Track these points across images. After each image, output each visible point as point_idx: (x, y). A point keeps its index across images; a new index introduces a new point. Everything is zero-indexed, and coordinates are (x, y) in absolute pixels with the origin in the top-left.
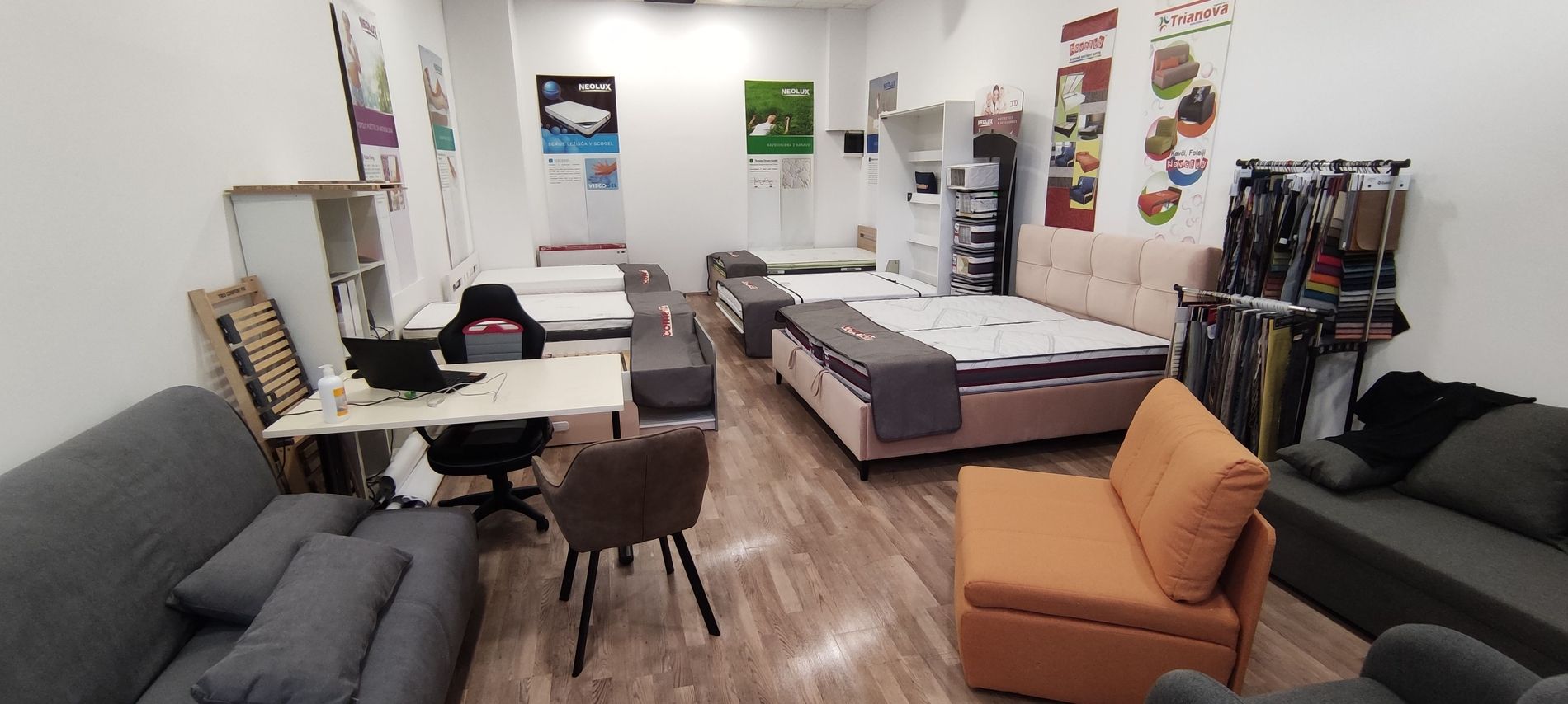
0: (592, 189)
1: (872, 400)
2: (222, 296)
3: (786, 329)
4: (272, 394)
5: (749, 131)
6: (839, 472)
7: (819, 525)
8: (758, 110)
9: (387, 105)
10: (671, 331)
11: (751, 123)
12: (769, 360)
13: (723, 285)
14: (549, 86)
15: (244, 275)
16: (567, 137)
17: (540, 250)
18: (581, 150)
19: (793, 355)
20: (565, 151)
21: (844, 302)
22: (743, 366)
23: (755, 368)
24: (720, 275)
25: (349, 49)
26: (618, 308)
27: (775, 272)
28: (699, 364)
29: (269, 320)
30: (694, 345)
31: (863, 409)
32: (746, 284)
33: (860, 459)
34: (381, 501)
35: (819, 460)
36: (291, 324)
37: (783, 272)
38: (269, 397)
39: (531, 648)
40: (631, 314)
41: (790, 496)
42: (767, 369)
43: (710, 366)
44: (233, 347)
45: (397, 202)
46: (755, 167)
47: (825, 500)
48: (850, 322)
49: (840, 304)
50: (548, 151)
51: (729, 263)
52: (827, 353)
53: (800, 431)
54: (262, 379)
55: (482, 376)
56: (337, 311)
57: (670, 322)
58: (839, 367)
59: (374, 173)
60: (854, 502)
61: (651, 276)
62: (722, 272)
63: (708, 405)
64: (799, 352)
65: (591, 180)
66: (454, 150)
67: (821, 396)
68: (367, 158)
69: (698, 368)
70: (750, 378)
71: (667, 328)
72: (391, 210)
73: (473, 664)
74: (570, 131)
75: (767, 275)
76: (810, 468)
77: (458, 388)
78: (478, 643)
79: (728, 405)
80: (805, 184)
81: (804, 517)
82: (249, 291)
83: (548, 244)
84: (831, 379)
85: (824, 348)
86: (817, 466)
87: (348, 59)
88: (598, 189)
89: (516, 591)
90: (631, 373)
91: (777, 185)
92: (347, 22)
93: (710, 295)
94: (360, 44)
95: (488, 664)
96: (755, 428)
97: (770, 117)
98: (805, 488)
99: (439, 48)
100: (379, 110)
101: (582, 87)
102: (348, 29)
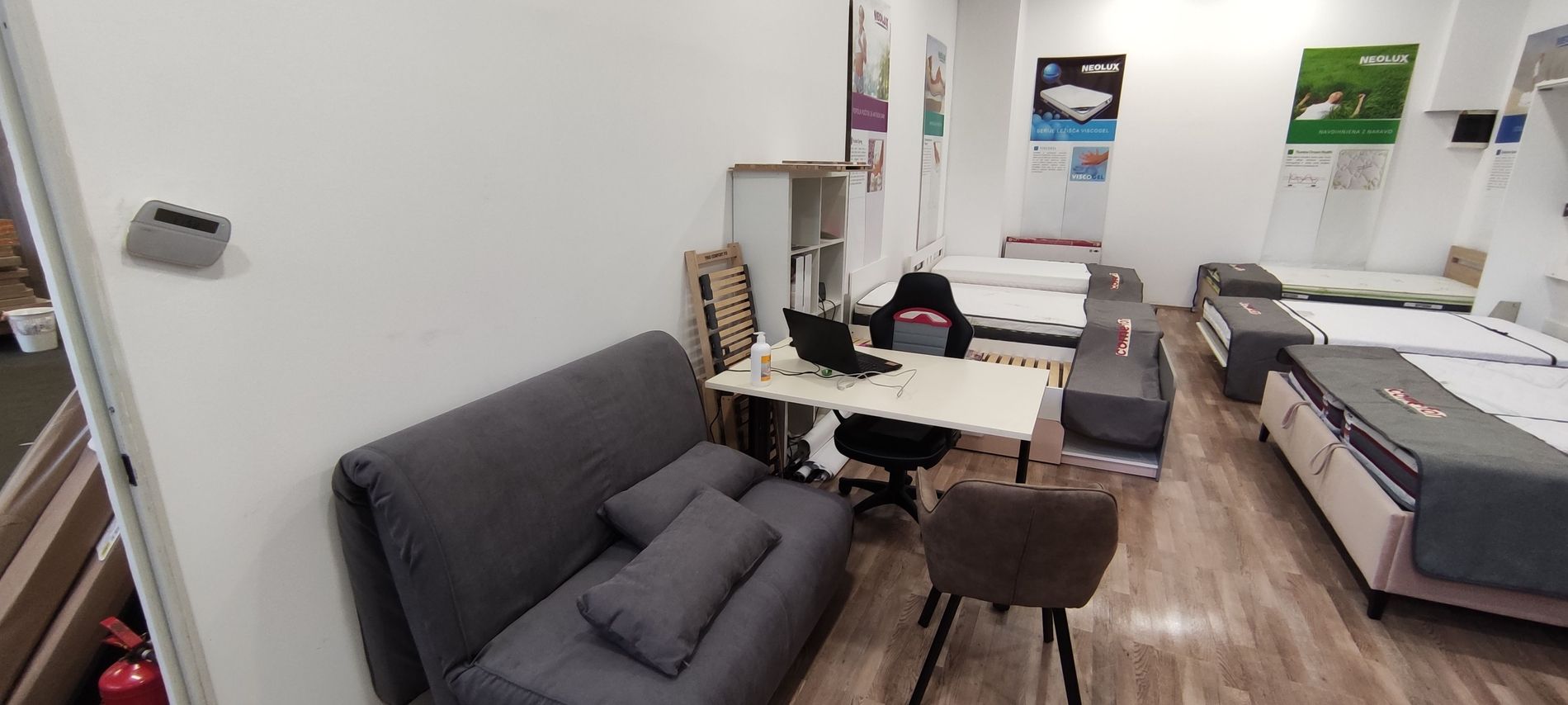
0: (1075, 180)
1: (1417, 509)
2: (708, 258)
3: (1291, 375)
4: (727, 348)
5: (1295, 114)
6: (1330, 591)
7: (1277, 659)
8: (1316, 86)
9: (884, 92)
10: (1127, 350)
11: (1301, 103)
12: (1256, 407)
13: (1211, 304)
14: (1049, 69)
15: (731, 242)
16: (1058, 123)
17: (1007, 240)
18: (1071, 138)
19: (1292, 413)
20: (1054, 138)
21: (1398, 353)
22: (1216, 407)
23: (1232, 413)
24: (1212, 291)
25: (860, 40)
26: (1070, 314)
27: (1294, 295)
28: (1152, 397)
29: (740, 282)
30: (1153, 371)
31: (1394, 518)
32: (1245, 306)
33: (1372, 585)
34: (796, 462)
35: (1301, 564)
36: (755, 288)
37: (1307, 297)
38: (724, 350)
39: (875, 662)
40: (1083, 323)
41: (1242, 600)
42: (1250, 417)
43: (1165, 402)
44: (707, 302)
45: (875, 184)
46: (1294, 160)
47: (1296, 623)
48: (1403, 384)
49: (1394, 354)
50: (1035, 137)
51: (1228, 277)
52: (1350, 421)
53: (1281, 514)
54: (722, 334)
55: (898, 367)
56: (791, 281)
57: (1128, 339)
58: (1365, 444)
59: (859, 156)
60: (1347, 644)
61: (1122, 282)
62: (1215, 287)
63: (1153, 446)
64: (1303, 410)
65: (1076, 170)
66: (942, 135)
67: (1324, 477)
68: (856, 141)
69: (1150, 402)
70: (1222, 425)
71: (1123, 346)
72: (868, 191)
73: (818, 656)
74: (1063, 117)
75: (1279, 298)
76: (1284, 570)
77: (869, 375)
78: (830, 637)
79: (1181, 453)
80: (1370, 185)
81: (1255, 638)
82: (729, 256)
83: (1016, 234)
84: (1346, 458)
85: (1346, 413)
86: (1296, 571)
87: (856, 49)
88: (1082, 180)
89: (880, 595)
90: (1065, 391)
91: (1323, 185)
92: (862, 15)
93: (1194, 312)
94: (872, 35)
95: (831, 663)
96: (1211, 490)
97: (1333, 95)
98: (1269, 597)
99: (947, 37)
100: (875, 97)
101: (1085, 68)
102: (861, 23)
